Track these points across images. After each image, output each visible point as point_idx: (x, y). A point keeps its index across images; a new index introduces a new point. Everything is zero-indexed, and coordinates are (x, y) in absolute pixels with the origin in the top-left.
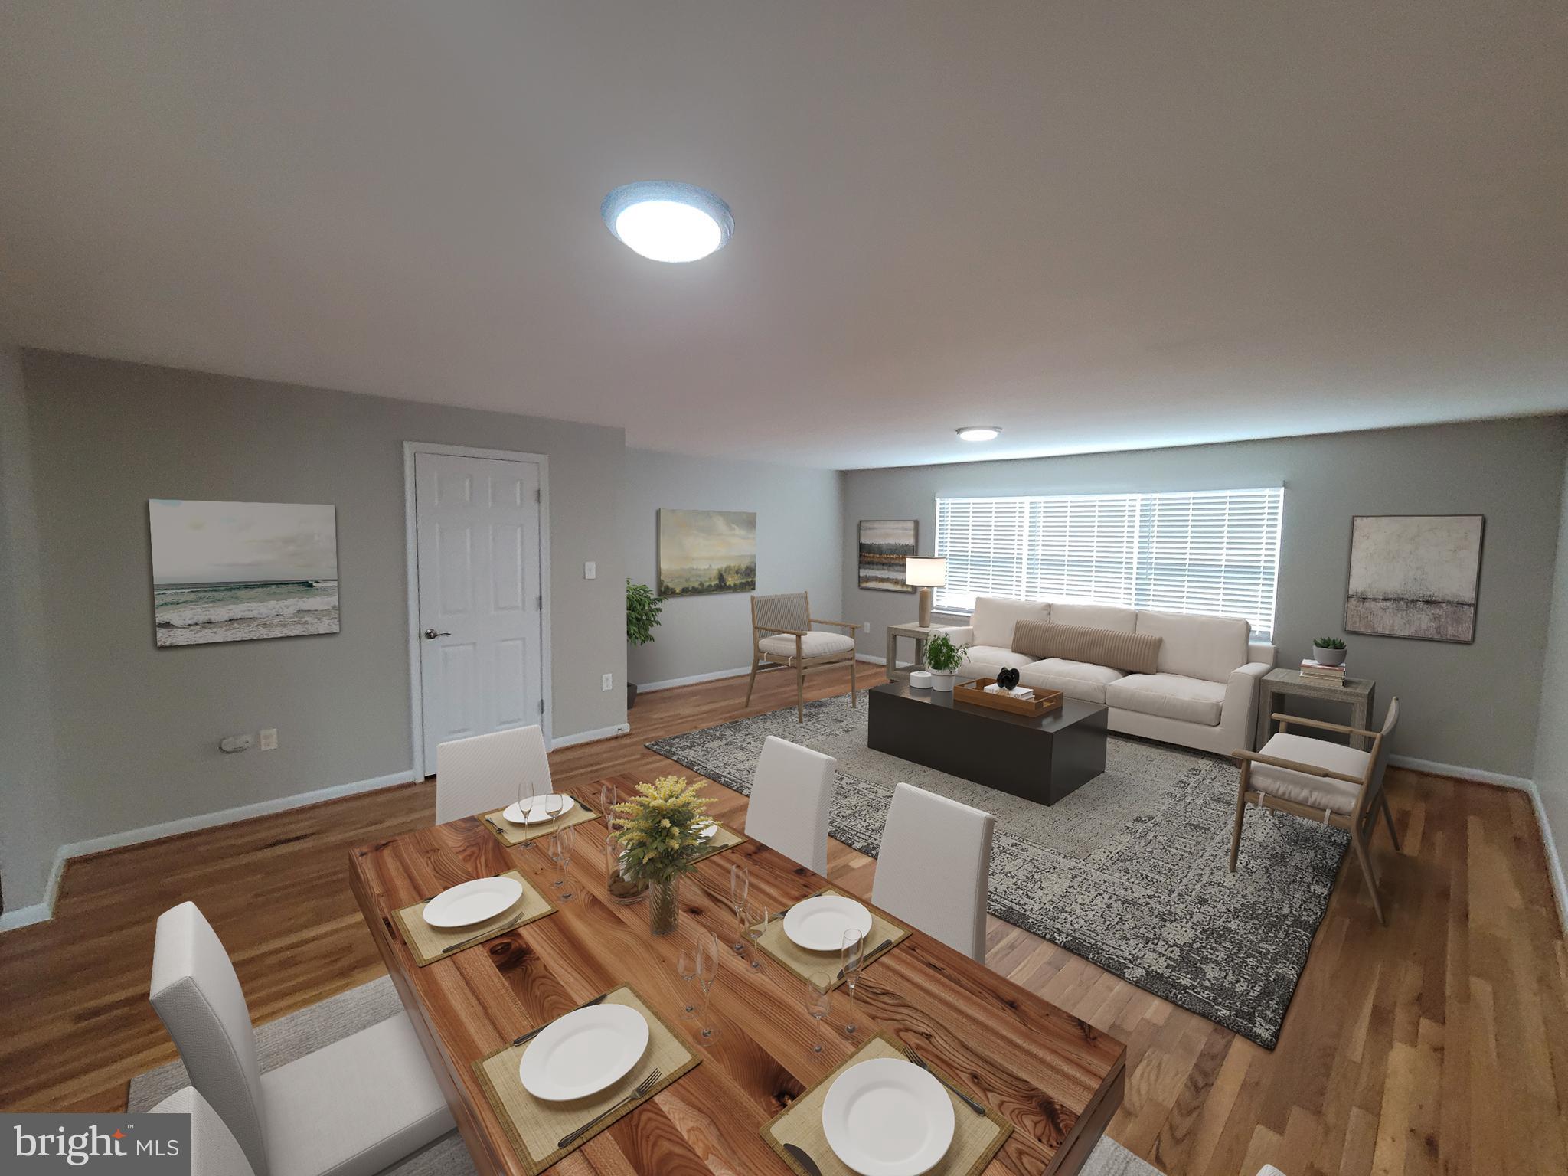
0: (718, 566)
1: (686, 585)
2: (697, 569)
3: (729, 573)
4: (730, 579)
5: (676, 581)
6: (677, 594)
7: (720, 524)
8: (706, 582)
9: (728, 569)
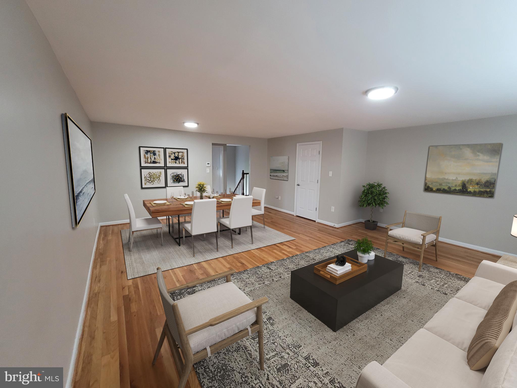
0: (462, 178)
1: (439, 187)
2: (447, 179)
3: (471, 184)
4: (471, 188)
5: (434, 184)
6: (434, 191)
7: (468, 153)
8: (452, 187)
9: (470, 181)
